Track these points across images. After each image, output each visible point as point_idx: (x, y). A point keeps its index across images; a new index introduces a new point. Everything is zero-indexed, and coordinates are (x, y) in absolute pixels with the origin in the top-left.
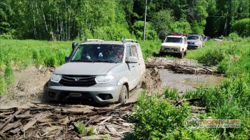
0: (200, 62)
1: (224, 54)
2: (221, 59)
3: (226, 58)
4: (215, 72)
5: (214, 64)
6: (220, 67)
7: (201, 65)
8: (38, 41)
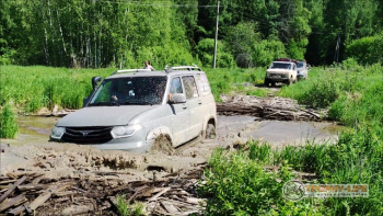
0: (300, 103)
1: (338, 91)
2: (333, 97)
3: (340, 97)
4: (325, 119)
5: (324, 106)
6: (332, 111)
7: (303, 107)
8: (51, 69)
